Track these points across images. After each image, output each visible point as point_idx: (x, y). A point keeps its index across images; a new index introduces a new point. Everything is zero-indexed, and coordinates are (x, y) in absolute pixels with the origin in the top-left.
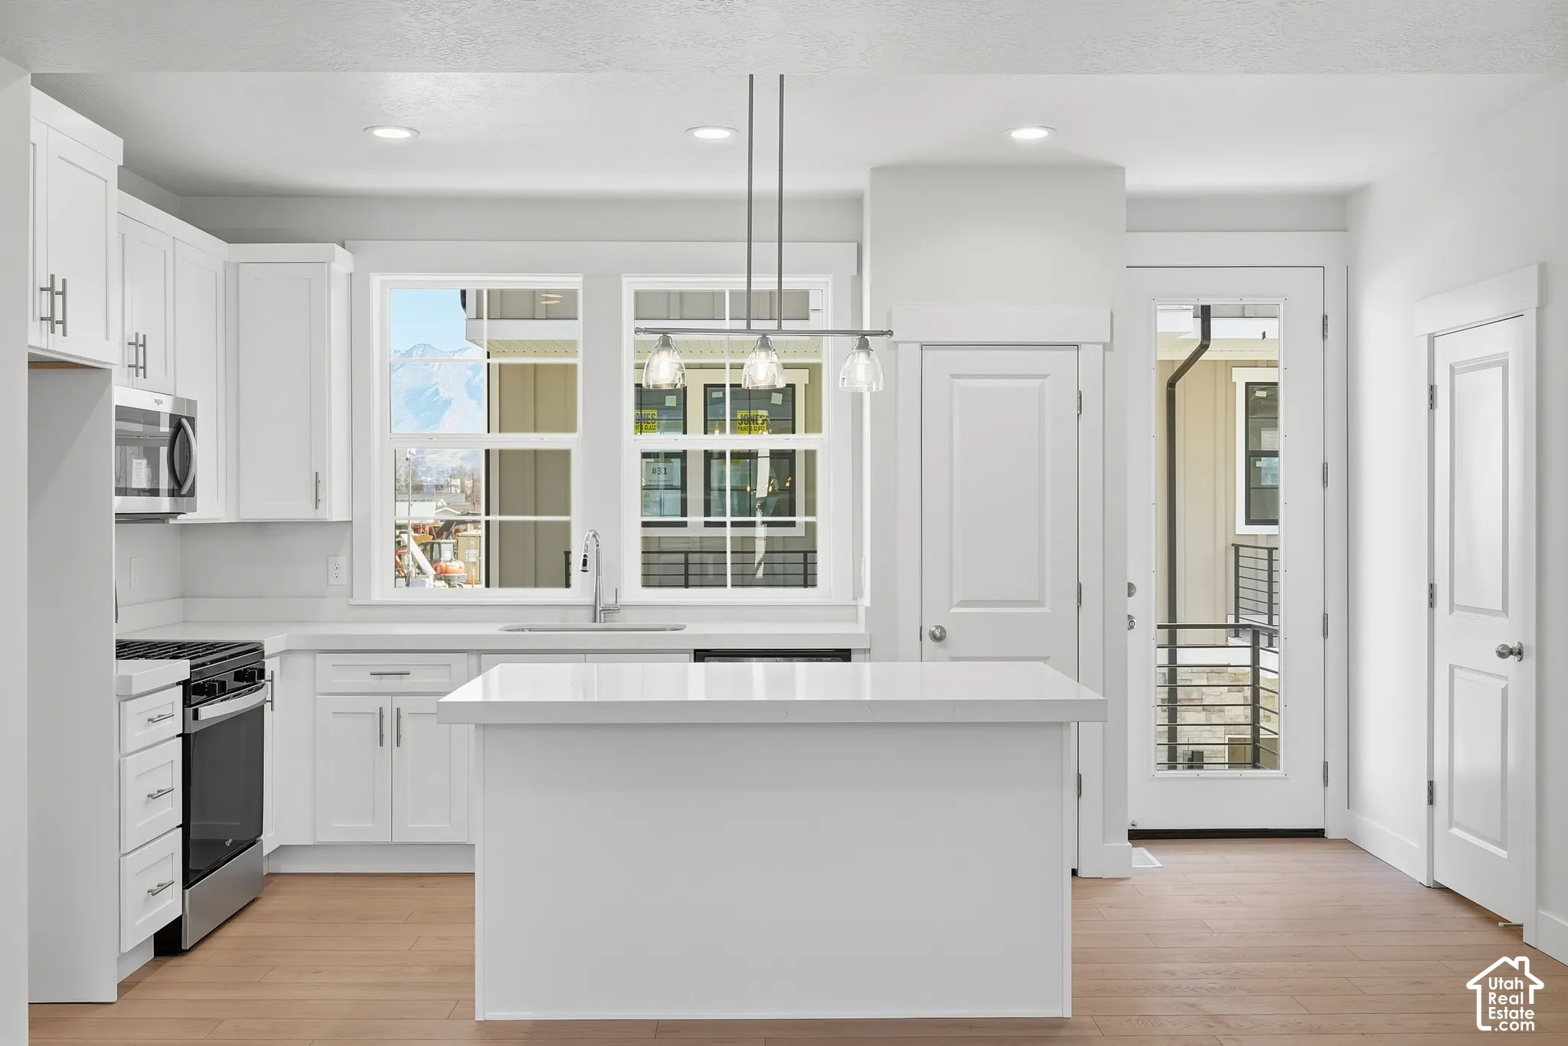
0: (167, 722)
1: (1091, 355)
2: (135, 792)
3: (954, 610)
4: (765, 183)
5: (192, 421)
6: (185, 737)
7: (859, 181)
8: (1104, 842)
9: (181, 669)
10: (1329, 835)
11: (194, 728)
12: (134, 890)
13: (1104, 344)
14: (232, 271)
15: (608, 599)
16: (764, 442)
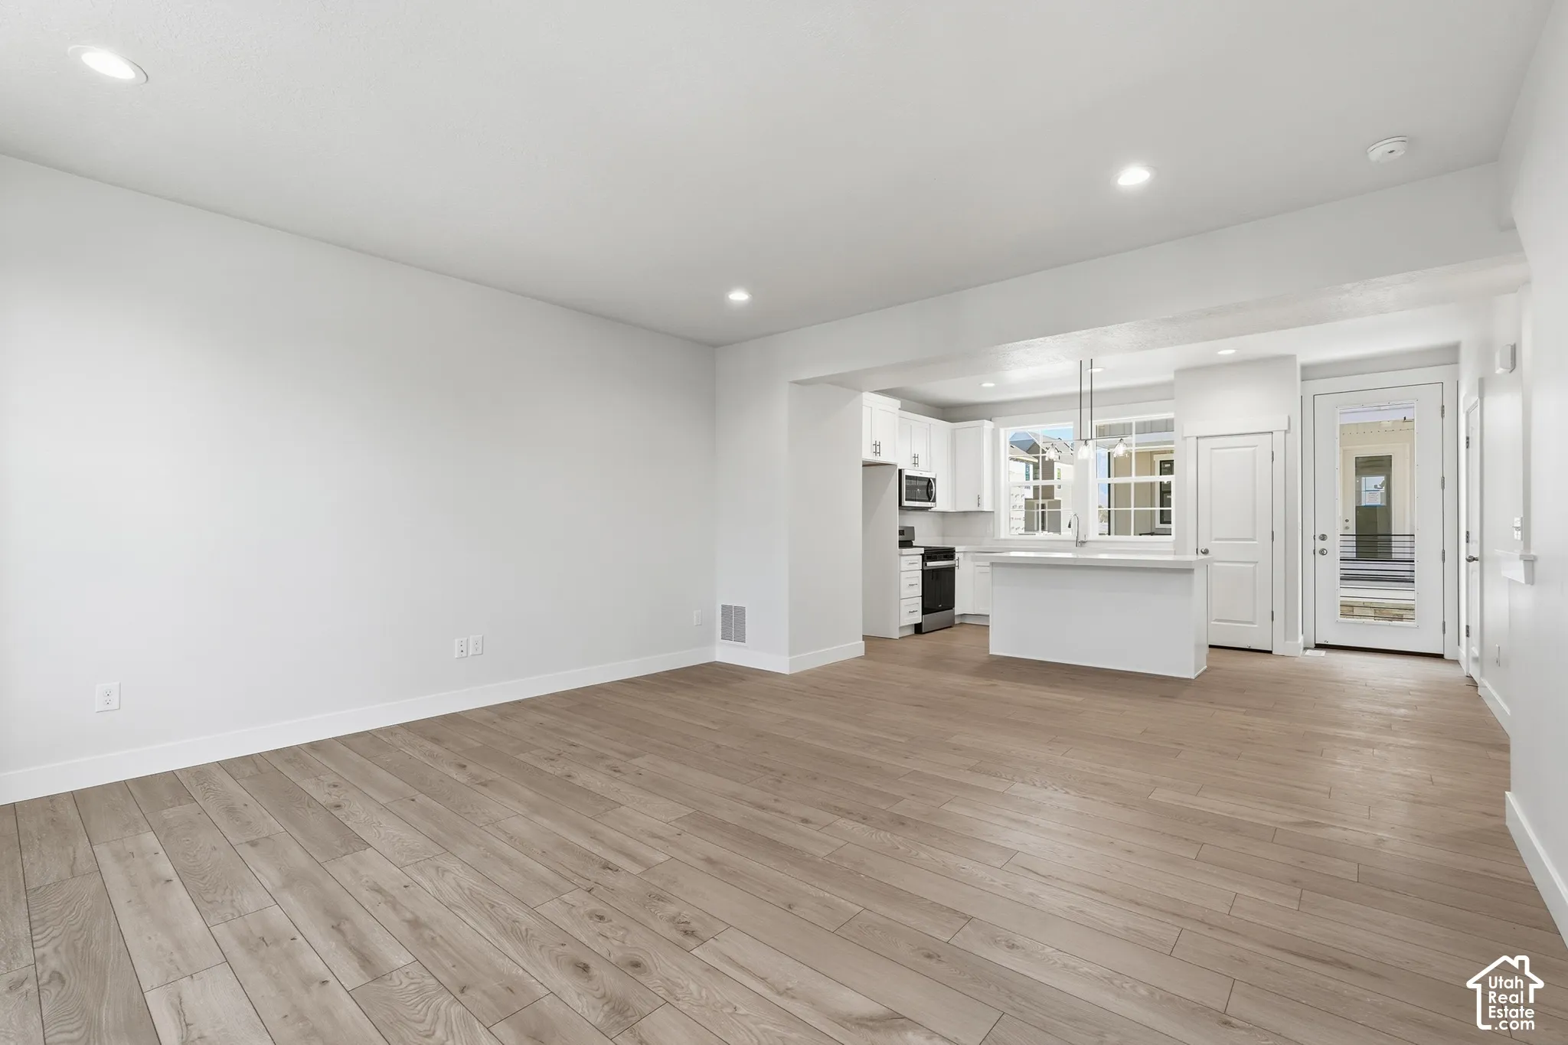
0: (917, 565)
1: (1279, 437)
2: (904, 583)
3: (1213, 542)
4: (1086, 388)
5: (934, 480)
6: (923, 570)
7: (1171, 377)
8: (1286, 640)
9: (922, 551)
10: (1445, 657)
11: (925, 568)
12: (904, 611)
13: (1286, 431)
14: (953, 432)
15: (1081, 538)
16: (1158, 478)
